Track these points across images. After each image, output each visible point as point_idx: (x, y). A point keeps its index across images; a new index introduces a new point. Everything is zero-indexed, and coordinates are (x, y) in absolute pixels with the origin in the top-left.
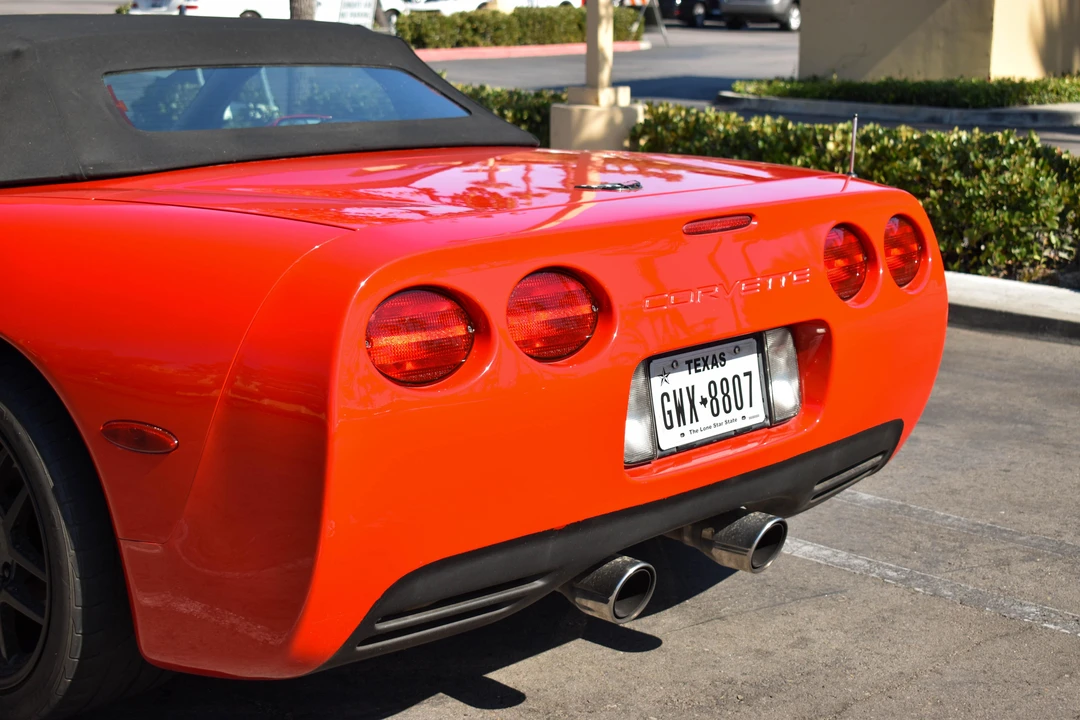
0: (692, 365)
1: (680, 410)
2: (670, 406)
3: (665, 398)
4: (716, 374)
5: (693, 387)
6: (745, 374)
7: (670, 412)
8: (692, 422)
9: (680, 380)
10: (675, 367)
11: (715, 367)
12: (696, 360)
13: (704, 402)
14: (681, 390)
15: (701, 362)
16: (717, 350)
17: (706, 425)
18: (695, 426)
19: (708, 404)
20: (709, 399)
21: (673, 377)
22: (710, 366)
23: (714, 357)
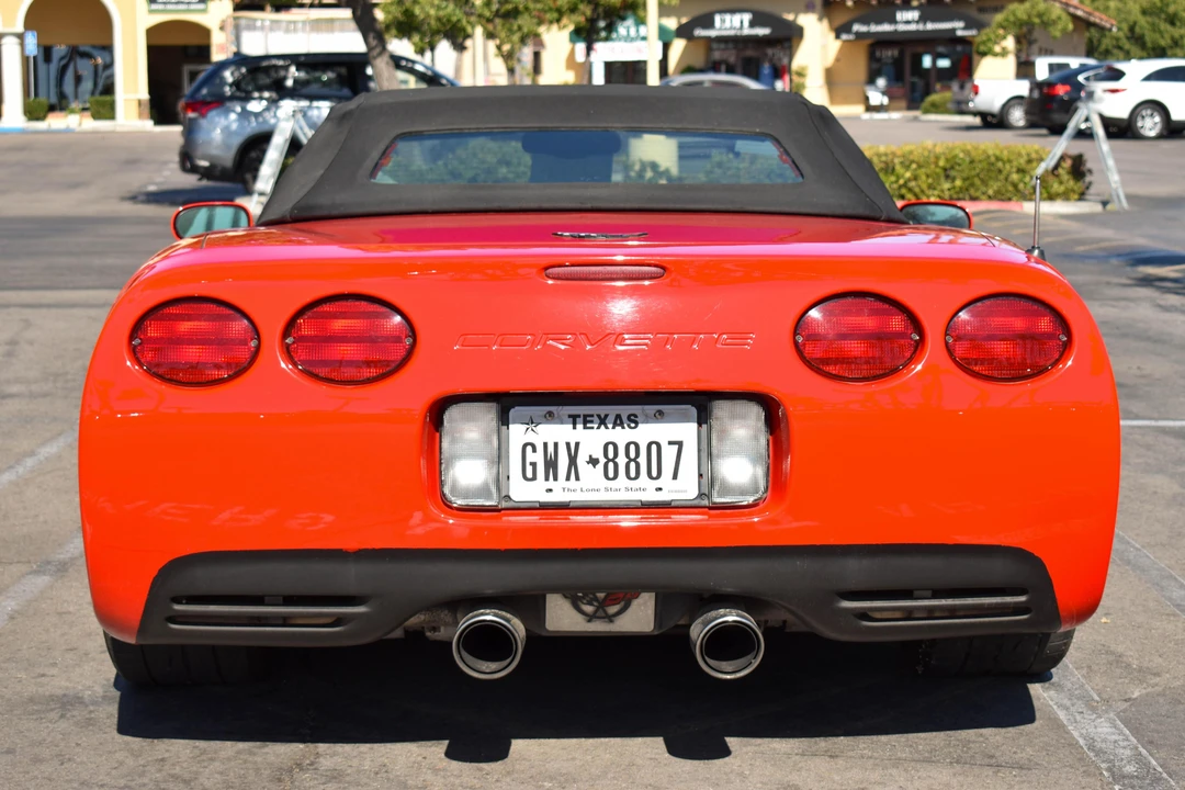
0: (580, 420)
1: (551, 464)
2: (539, 458)
3: (529, 448)
4: (621, 436)
5: (577, 444)
6: (670, 443)
7: (534, 465)
8: (568, 479)
9: (556, 433)
10: (550, 418)
11: (619, 428)
12: (585, 416)
13: (593, 462)
14: (556, 445)
15: (596, 419)
16: (625, 410)
17: (591, 486)
18: (573, 483)
19: (600, 467)
20: (603, 460)
21: (541, 428)
22: (610, 426)
23: (618, 417)
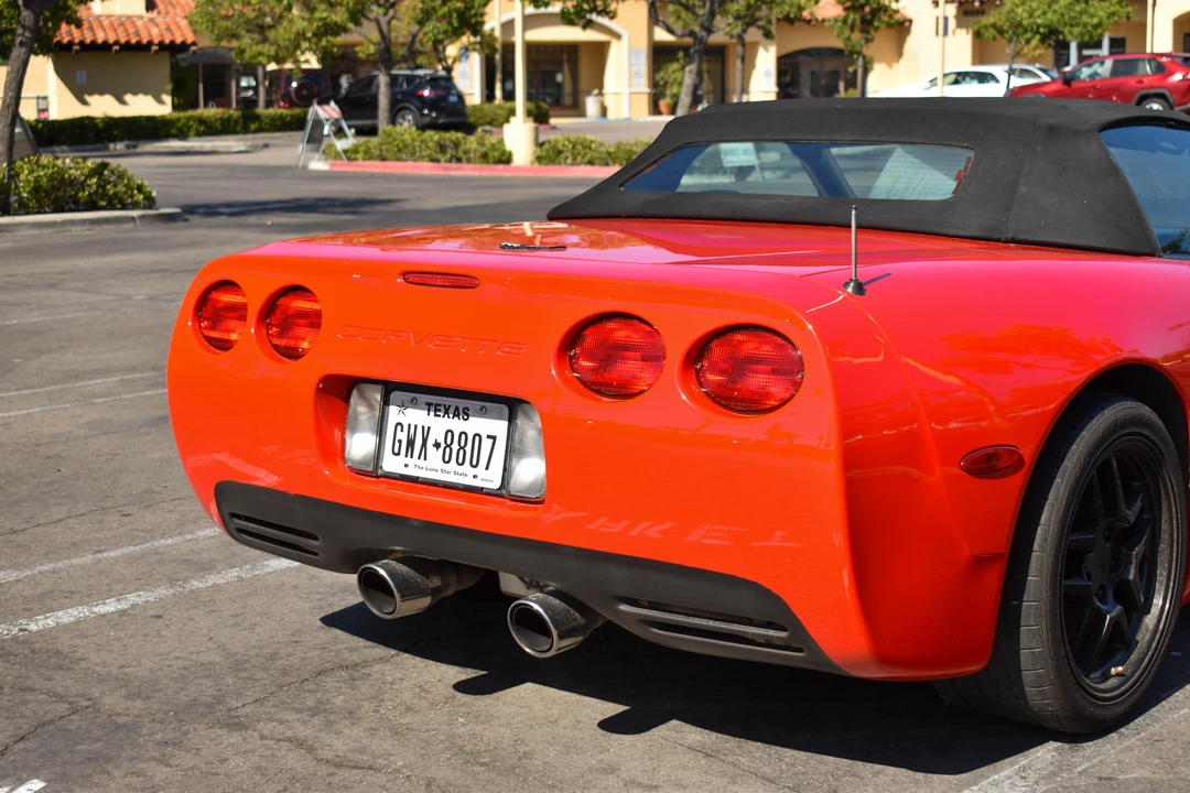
0: (432, 408)
1: (411, 443)
2: (402, 436)
3: (399, 427)
4: (457, 425)
5: (429, 428)
6: (489, 437)
7: (400, 441)
8: (419, 458)
9: (417, 417)
10: (414, 404)
11: (456, 418)
12: (437, 405)
13: (437, 445)
14: (416, 426)
15: (442, 408)
16: (462, 403)
17: (432, 467)
18: (421, 462)
19: (441, 449)
20: (443, 445)
21: (409, 411)
22: (451, 416)
23: (457, 408)
